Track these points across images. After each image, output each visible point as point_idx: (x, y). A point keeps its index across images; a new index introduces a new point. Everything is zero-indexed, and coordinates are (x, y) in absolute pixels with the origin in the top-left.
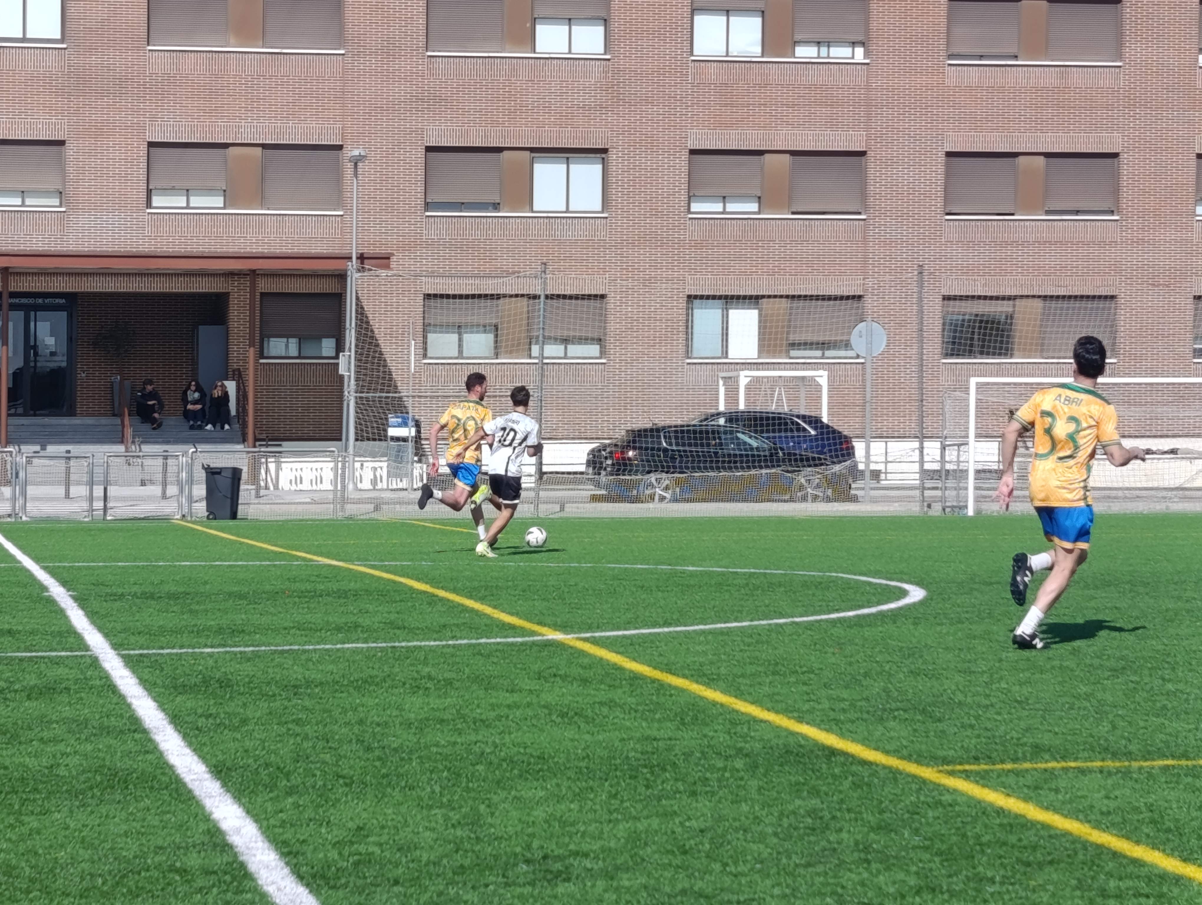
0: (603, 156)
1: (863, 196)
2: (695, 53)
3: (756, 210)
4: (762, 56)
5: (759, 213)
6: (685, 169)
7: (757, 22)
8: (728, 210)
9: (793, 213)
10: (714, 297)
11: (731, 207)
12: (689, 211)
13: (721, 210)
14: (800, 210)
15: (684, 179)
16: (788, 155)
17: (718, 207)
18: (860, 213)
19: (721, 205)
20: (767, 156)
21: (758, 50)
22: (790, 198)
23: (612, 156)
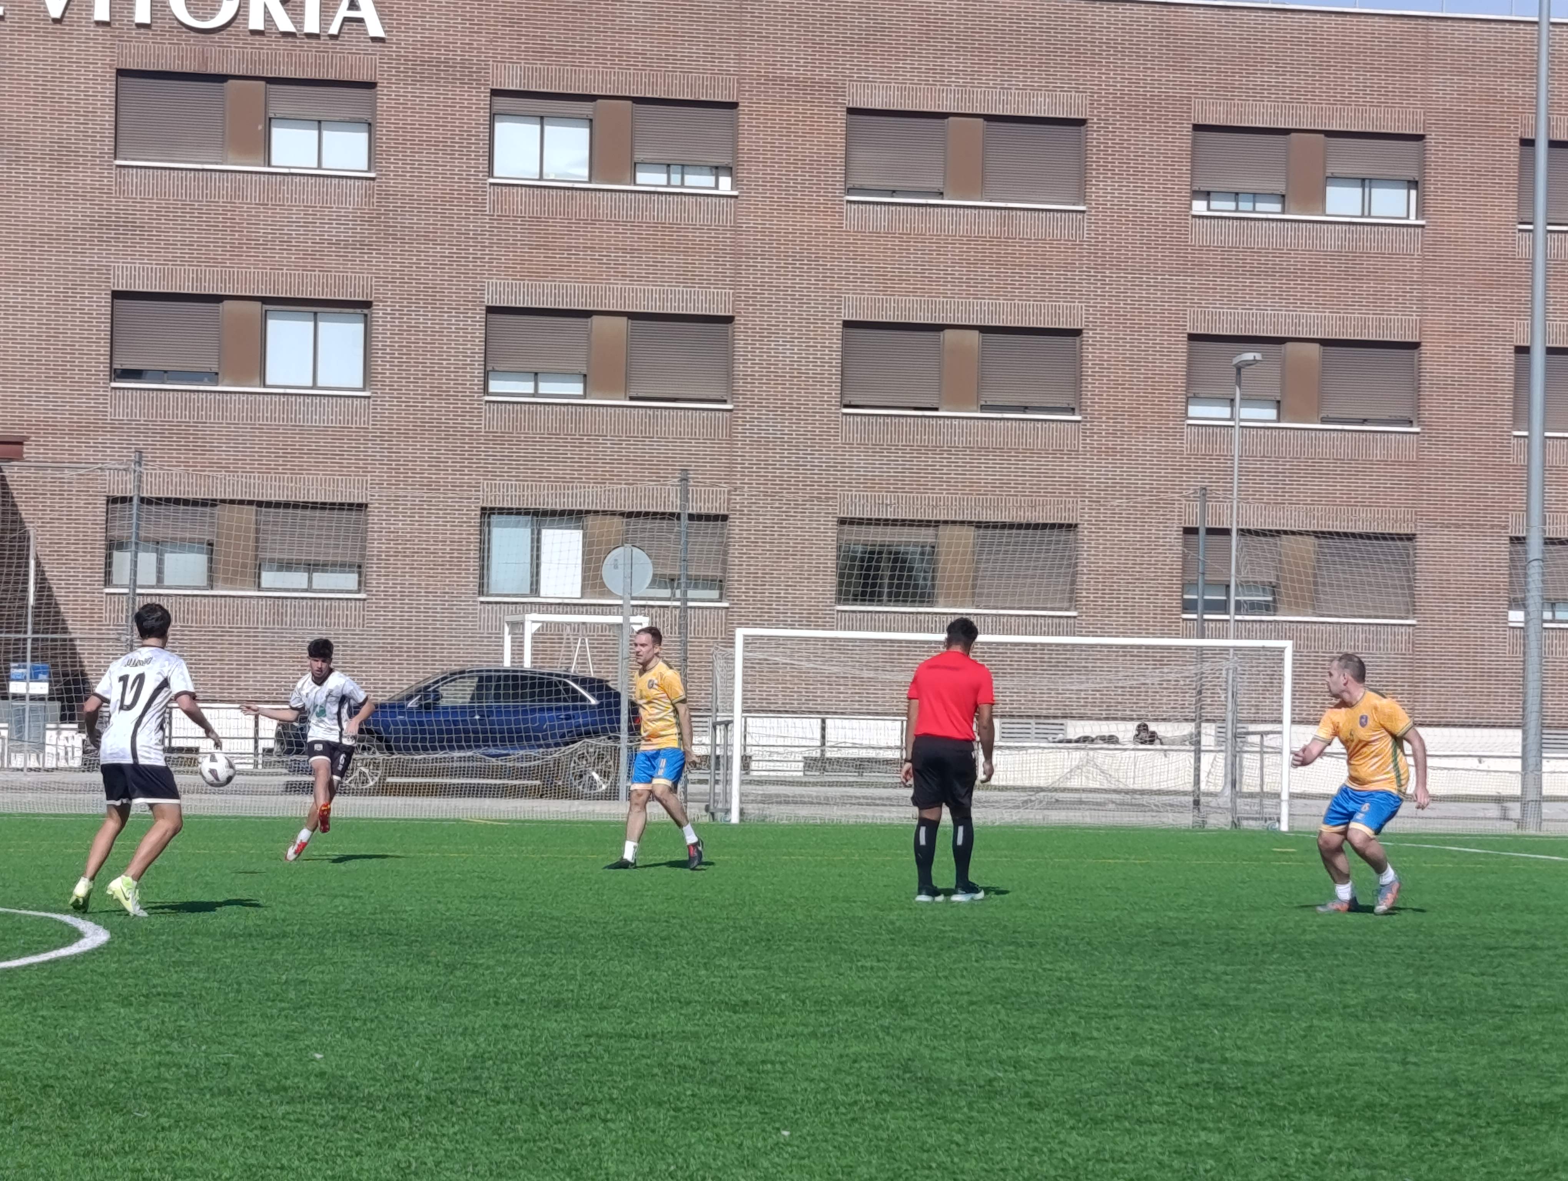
0: (366, 311)
1: (729, 376)
2: (496, 174)
3: (581, 392)
4: (590, 181)
5: (584, 396)
6: (480, 334)
7: (582, 134)
8: (541, 391)
9: (632, 399)
10: (519, 512)
11: (546, 387)
12: (486, 391)
13: (532, 391)
14: (640, 395)
15: (479, 348)
16: (625, 319)
17: (527, 387)
18: (725, 402)
19: (532, 384)
20: (595, 318)
21: (584, 172)
22: (628, 378)
23: (378, 312)
